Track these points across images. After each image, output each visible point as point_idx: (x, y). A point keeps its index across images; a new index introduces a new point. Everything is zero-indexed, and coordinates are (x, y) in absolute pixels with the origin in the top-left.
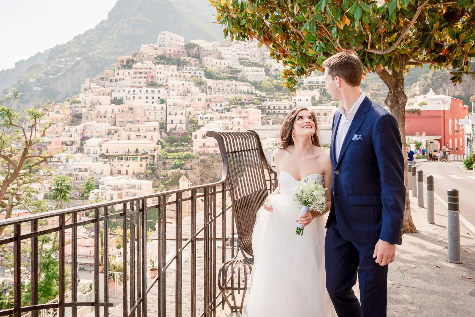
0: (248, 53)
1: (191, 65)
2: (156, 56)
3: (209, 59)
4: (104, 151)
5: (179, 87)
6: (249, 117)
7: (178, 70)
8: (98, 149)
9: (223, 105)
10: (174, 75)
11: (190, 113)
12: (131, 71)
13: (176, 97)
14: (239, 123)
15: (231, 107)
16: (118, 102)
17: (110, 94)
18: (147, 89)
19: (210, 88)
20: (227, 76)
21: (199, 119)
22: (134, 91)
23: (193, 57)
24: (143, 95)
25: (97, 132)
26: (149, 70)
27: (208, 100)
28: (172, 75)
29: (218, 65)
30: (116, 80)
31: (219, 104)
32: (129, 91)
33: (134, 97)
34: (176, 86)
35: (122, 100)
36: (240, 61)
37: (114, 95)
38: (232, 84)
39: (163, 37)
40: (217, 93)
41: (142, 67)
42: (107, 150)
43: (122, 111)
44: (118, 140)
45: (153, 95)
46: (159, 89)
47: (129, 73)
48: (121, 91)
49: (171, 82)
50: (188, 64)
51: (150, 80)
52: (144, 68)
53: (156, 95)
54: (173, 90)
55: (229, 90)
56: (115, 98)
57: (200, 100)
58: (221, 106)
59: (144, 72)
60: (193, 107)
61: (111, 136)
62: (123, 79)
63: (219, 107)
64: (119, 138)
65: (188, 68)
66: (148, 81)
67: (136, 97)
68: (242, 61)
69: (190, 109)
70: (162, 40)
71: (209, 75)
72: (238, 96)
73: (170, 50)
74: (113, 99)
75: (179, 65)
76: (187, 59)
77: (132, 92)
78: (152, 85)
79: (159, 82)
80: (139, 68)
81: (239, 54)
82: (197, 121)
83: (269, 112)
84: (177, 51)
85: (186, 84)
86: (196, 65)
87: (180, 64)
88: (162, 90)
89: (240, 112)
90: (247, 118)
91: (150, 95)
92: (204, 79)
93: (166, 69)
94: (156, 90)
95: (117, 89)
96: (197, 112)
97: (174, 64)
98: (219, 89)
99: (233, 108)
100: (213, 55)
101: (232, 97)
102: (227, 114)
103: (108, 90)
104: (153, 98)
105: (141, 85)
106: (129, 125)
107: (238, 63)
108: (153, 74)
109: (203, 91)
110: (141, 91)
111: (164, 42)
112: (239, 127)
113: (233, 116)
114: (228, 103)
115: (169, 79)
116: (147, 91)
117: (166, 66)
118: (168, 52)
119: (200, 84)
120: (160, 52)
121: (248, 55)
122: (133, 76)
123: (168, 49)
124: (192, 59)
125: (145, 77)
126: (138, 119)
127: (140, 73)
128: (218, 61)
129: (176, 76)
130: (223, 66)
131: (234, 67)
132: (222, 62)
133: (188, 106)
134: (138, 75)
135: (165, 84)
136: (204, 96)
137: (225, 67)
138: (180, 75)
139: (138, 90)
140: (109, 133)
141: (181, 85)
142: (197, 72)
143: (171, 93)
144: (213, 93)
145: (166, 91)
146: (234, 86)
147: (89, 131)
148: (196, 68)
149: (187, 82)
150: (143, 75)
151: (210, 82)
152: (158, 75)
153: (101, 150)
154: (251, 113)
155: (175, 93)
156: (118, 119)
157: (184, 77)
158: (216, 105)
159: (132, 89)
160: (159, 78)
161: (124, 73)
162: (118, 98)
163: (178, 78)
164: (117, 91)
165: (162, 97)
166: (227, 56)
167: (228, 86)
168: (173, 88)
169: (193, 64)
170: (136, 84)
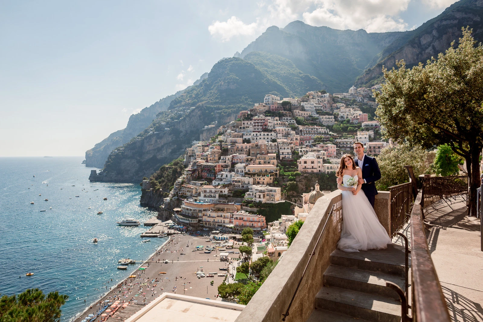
0: (321, 106)
1: (287, 116)
2: (265, 111)
3: (297, 111)
4: (247, 171)
5: (283, 131)
6: (329, 150)
7: (280, 120)
8: (243, 170)
9: (310, 142)
10: (278, 124)
11: (292, 148)
12: (252, 122)
13: (282, 138)
14: (324, 154)
15: (317, 143)
16: (248, 141)
17: (242, 136)
18: (264, 133)
19: (301, 131)
20: (310, 123)
21: (299, 152)
22: (257, 134)
23: (288, 111)
24: (262, 137)
25: (240, 160)
26: (263, 121)
27: (302, 139)
28: (277, 124)
29: (303, 115)
30: (244, 128)
31: (308, 142)
32: (253, 135)
33: (257, 138)
34: (281, 130)
35: (250, 140)
36: (316, 112)
37: (244, 137)
38: (314, 128)
39: (267, 98)
40: (306, 134)
41: (259, 119)
42: (249, 170)
43: (252, 147)
44: (254, 164)
45: (268, 137)
46: (271, 133)
47: (251, 123)
48: (248, 135)
49: (278, 128)
50: (285, 115)
51: (264, 127)
52: (260, 120)
53: (270, 137)
54: (279, 133)
55: (313, 132)
56: (245, 139)
57: (296, 139)
58: (309, 143)
59: (260, 122)
60: (294, 144)
61: (248, 162)
62: (248, 127)
63: (308, 144)
64: (254, 163)
65: (285, 118)
66: (263, 127)
67: (258, 138)
68: (318, 111)
69: (292, 145)
70: (267, 100)
71: (299, 122)
72: (319, 136)
73: (273, 107)
74: (244, 139)
75: (279, 117)
76: (284, 112)
77: (255, 135)
78: (265, 130)
79: (270, 128)
80: (257, 120)
81: (315, 107)
82: (299, 153)
83: (340, 146)
84: (277, 107)
85: (287, 129)
86: (290, 116)
87: (281, 116)
88: (273, 133)
89: (323, 147)
90: (328, 150)
91: (266, 137)
92: (296, 125)
93: (272, 119)
94: (270, 134)
95: (245, 133)
96: (297, 147)
97: (276, 116)
98: (307, 132)
99: (318, 144)
100: (299, 108)
101: (316, 136)
102: (315, 148)
103: (241, 134)
104: (268, 138)
105: (260, 130)
106: (258, 156)
107: (315, 113)
108: (266, 123)
109: (297, 133)
110: (260, 134)
111: (268, 101)
112: (324, 156)
113: (319, 149)
114: (313, 141)
115: (275, 126)
116: (264, 134)
117: (273, 117)
118: (272, 108)
119: (294, 129)
120: (266, 108)
121: (321, 107)
122: (253, 124)
123: (272, 106)
124: (288, 112)
125: (261, 126)
126: (263, 152)
127: (258, 123)
128: (303, 112)
129: (280, 124)
130: (306, 116)
131: (314, 116)
132: (306, 113)
133: (291, 143)
134: (257, 124)
135: (274, 129)
136: (298, 137)
137: (307, 116)
138: (282, 123)
139: (258, 134)
140: (247, 160)
141: (284, 130)
142: (292, 121)
143: (279, 135)
144: (303, 134)
145: (275, 134)
146: (315, 129)
147: (236, 159)
148: (290, 118)
149: (287, 128)
150: (260, 124)
151: (301, 127)
152: (269, 124)
153: (245, 170)
154: (330, 148)
155: (281, 135)
156: (252, 152)
157: (285, 124)
158: (306, 142)
159: (255, 133)
160: (270, 125)
161: (247, 123)
162: (247, 139)
163: (281, 126)
164: (245, 135)
165: (273, 138)
166: (308, 109)
167: (312, 129)
168: (279, 132)
169: (288, 115)
170: (256, 130)
